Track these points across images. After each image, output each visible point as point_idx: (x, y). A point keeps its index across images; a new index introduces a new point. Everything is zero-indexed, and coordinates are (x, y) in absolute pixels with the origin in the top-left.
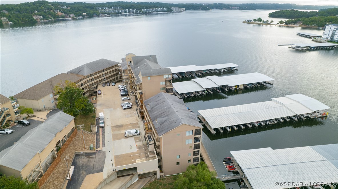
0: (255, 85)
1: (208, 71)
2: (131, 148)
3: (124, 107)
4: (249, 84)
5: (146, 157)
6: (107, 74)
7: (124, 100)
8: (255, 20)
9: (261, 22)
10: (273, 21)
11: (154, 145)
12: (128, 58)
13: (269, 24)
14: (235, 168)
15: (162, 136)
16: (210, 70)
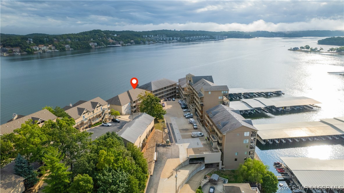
0: (302, 108)
1: (256, 94)
2: (198, 144)
3: (186, 116)
4: (296, 106)
5: (211, 151)
6: (168, 91)
7: (185, 112)
8: (302, 48)
9: (309, 50)
10: (322, 48)
11: (217, 142)
12: (188, 78)
13: (318, 51)
14: (284, 171)
15: (225, 134)
16: (257, 93)
